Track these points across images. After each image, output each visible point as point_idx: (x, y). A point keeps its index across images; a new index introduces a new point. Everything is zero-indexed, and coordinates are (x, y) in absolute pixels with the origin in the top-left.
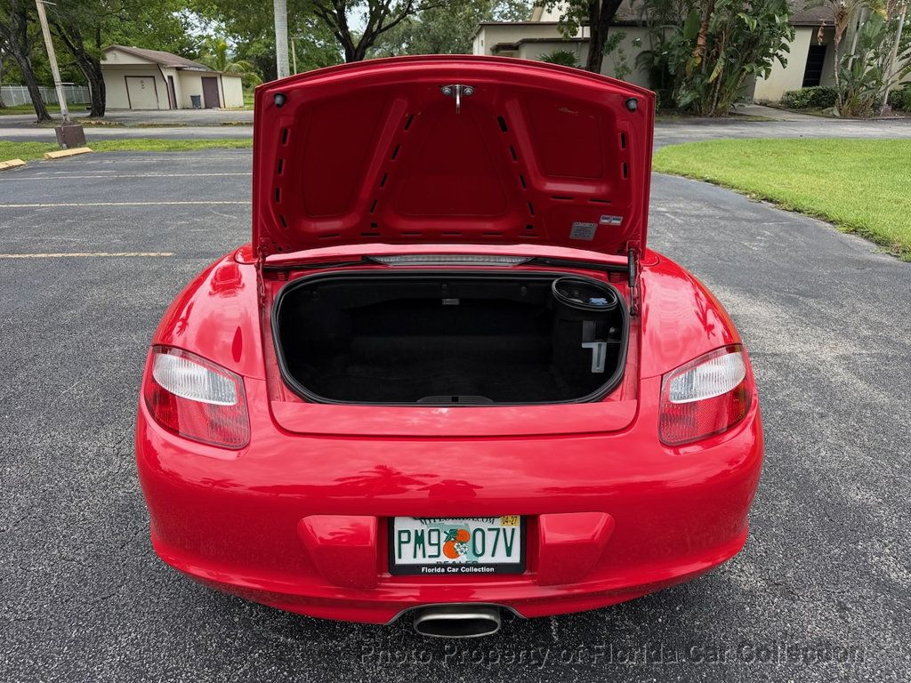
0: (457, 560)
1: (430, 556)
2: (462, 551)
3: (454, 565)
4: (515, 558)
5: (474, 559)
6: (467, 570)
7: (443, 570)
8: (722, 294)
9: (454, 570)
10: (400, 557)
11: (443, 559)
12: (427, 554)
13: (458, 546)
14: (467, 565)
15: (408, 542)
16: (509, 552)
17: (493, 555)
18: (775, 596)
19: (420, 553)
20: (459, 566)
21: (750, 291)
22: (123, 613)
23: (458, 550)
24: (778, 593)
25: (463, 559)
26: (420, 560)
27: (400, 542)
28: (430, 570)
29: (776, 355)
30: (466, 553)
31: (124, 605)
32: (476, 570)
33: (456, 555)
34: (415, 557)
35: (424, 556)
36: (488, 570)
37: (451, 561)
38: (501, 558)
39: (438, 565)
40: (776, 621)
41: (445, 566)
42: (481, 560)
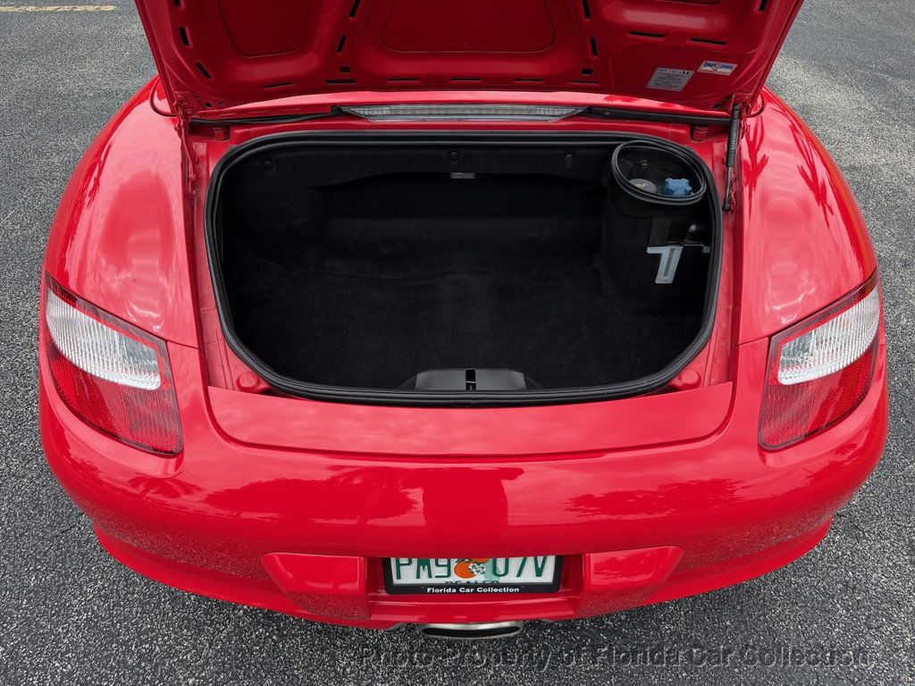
0: (472, 580)
1: (437, 577)
2: (479, 572)
3: (468, 585)
4: (548, 577)
5: (495, 579)
6: (485, 590)
7: (454, 591)
8: (793, 72)
9: (468, 590)
10: (399, 577)
11: (454, 578)
12: (434, 574)
13: (473, 567)
14: (484, 585)
15: (410, 563)
16: (539, 572)
17: (519, 575)
18: (836, 533)
19: (424, 574)
20: (476, 586)
21: (826, 67)
22: (87, 553)
23: (474, 570)
24: (840, 528)
25: (479, 578)
26: (424, 579)
27: (398, 565)
28: (437, 591)
29: (855, 168)
30: (484, 573)
31: (87, 541)
32: (496, 590)
33: (472, 575)
34: (418, 577)
35: (430, 576)
36: (511, 590)
37: (464, 581)
38: (529, 577)
39: (447, 586)
40: (837, 568)
41: (457, 586)
42: (503, 580)
